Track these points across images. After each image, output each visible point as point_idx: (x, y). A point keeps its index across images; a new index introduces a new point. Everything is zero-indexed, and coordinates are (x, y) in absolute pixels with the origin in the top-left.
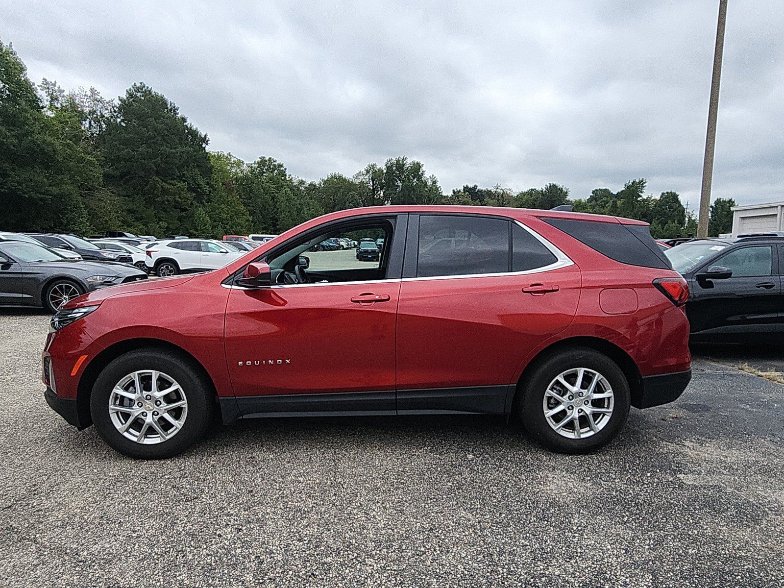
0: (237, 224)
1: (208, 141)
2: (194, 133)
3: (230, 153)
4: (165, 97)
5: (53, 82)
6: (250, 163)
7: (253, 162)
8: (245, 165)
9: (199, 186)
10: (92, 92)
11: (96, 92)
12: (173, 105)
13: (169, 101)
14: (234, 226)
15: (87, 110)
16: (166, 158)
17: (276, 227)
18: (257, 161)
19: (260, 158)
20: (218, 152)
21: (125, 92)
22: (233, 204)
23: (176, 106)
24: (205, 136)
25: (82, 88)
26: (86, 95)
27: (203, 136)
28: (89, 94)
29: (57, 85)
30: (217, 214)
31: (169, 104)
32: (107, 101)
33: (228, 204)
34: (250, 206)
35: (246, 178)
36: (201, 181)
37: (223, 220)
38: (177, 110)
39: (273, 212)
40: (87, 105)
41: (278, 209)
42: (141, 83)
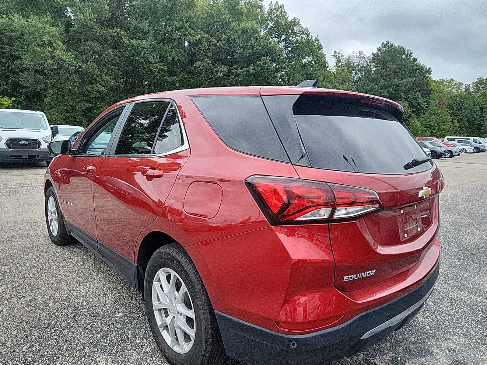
0: (442, 129)
1: (431, 71)
2: (421, 68)
3: (452, 78)
4: (404, 47)
5: (339, 52)
6: (468, 83)
7: (472, 83)
8: (464, 86)
9: (419, 104)
10: (360, 53)
11: (362, 53)
12: (409, 51)
13: (407, 49)
14: (440, 131)
15: (355, 64)
16: (396, 87)
17: (480, 131)
18: (475, 81)
19: (478, 79)
20: (443, 79)
21: (377, 49)
22: (441, 115)
23: (411, 51)
24: (430, 68)
25: (354, 52)
26: (356, 56)
27: (428, 69)
28: (358, 54)
29: (341, 53)
30: (428, 122)
31: (407, 51)
32: (368, 57)
33: (438, 115)
34: (459, 116)
35: (461, 95)
36: (421, 100)
37: (432, 126)
38: (412, 54)
39: (479, 120)
40: (356, 61)
41: (484, 117)
42: (387, 42)
